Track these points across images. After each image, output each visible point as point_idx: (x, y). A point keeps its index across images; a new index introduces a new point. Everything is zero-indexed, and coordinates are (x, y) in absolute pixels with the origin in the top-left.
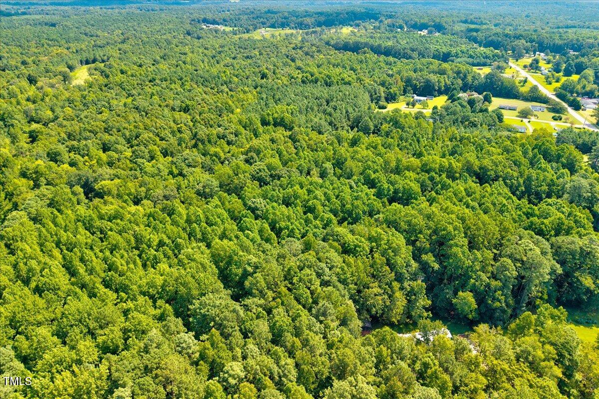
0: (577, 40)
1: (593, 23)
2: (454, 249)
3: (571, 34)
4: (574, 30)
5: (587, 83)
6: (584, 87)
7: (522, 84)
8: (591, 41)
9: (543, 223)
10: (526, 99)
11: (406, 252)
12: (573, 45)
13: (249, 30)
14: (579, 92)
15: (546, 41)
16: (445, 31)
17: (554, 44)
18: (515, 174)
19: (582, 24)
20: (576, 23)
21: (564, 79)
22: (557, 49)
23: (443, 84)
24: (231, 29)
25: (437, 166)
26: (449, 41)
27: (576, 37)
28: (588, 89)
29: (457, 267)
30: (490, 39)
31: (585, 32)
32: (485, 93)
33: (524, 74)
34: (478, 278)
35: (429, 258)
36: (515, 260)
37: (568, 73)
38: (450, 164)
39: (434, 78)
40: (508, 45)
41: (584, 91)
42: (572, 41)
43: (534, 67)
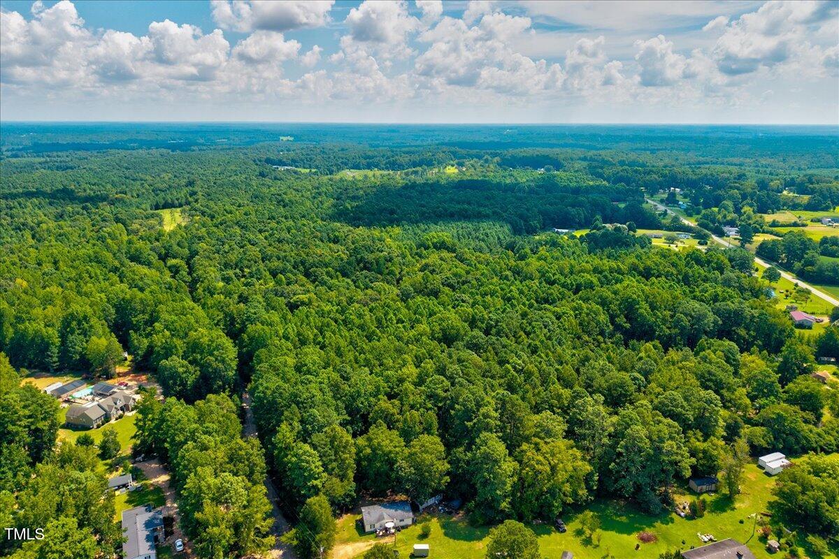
0: (711, 175)
1: (726, 160)
2: (641, 311)
3: (704, 171)
4: (707, 166)
5: (727, 213)
6: (725, 217)
7: (662, 216)
8: (726, 175)
9: (703, 295)
10: (669, 229)
11: (603, 318)
12: (708, 180)
13: (333, 171)
14: (721, 221)
15: (679, 176)
16: (566, 168)
17: (688, 179)
18: (675, 272)
19: (714, 160)
20: (709, 159)
21: (703, 212)
22: (691, 184)
23: (583, 216)
24: (308, 171)
25: (608, 268)
26: (574, 178)
27: (709, 173)
28: (729, 218)
29: (643, 325)
30: (619, 175)
31: (719, 168)
32: (628, 223)
33: (662, 208)
34: (661, 330)
35: (621, 320)
36: (686, 315)
37: (707, 206)
38: (618, 266)
39: (573, 211)
40: (639, 180)
41: (725, 220)
42: (706, 175)
43: (671, 201)
